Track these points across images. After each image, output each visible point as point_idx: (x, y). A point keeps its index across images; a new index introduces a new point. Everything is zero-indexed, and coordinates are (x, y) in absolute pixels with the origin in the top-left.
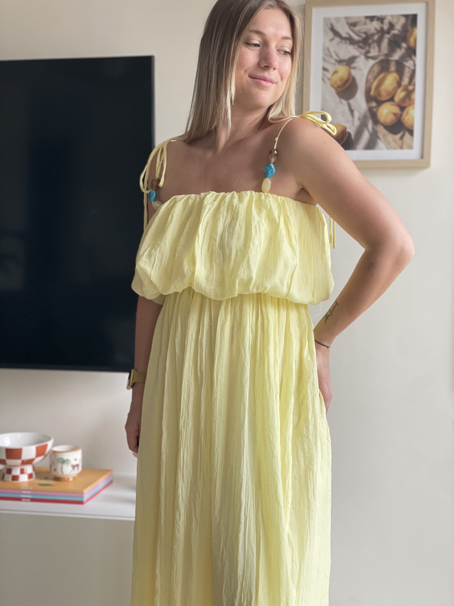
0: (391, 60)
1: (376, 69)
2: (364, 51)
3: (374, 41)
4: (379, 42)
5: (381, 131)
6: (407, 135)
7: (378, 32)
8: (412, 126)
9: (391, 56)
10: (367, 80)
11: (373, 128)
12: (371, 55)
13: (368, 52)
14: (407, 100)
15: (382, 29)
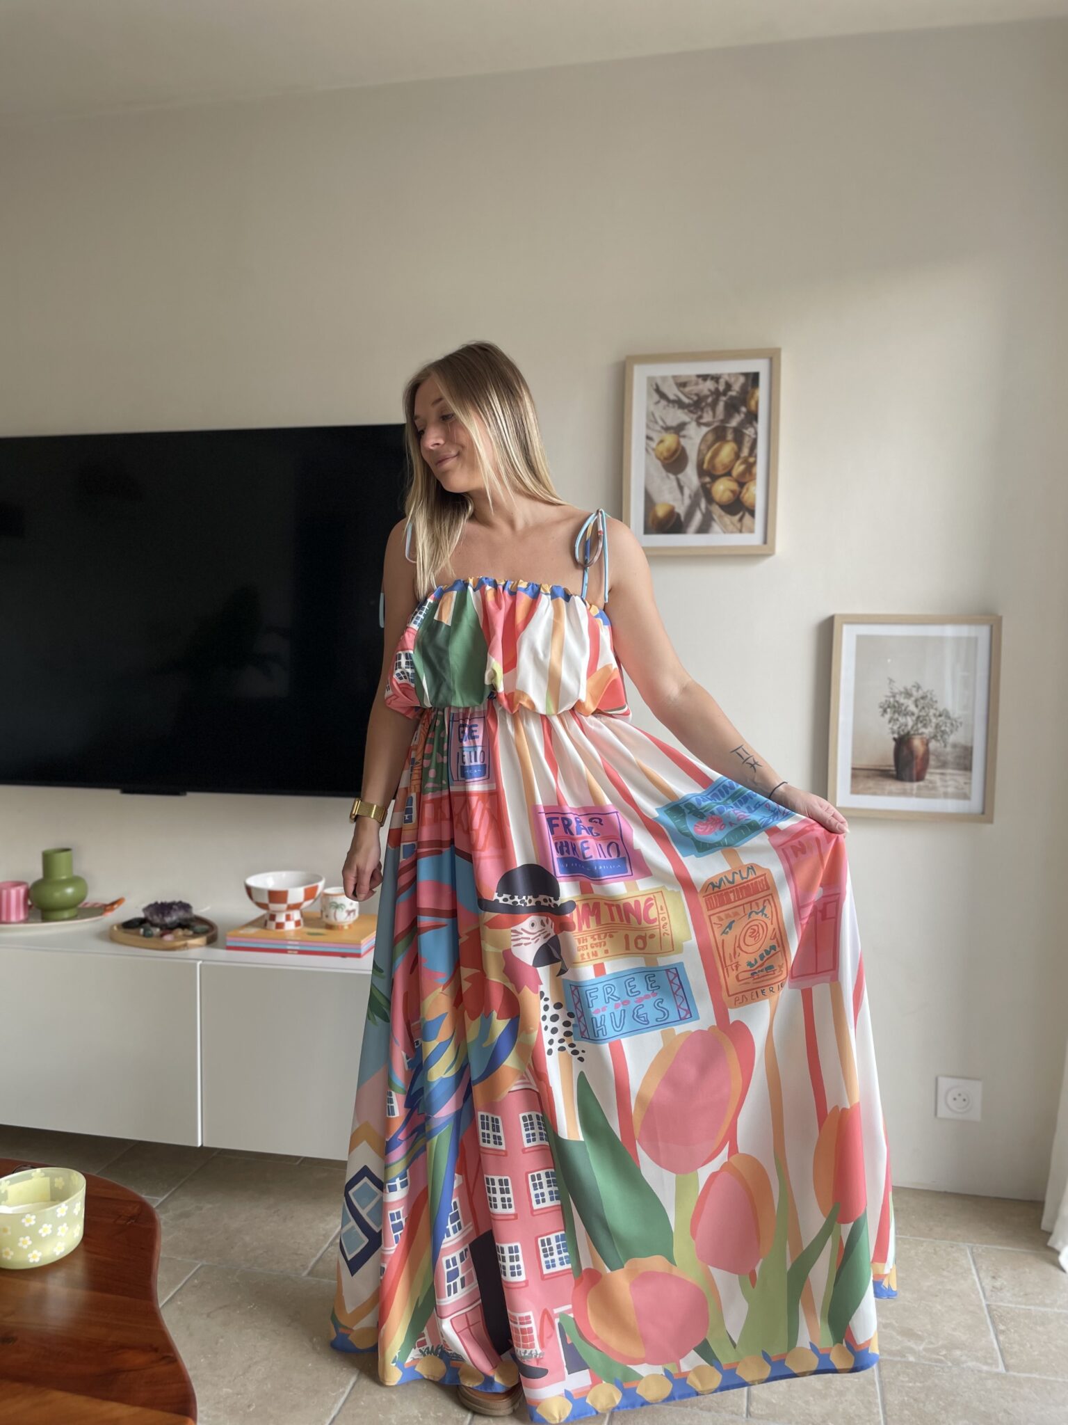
0: (728, 427)
1: (710, 438)
2: (695, 416)
3: (707, 405)
4: (714, 406)
5: (716, 510)
6: (747, 517)
7: (712, 393)
8: (754, 506)
9: (728, 422)
10: (700, 451)
11: (707, 508)
12: (704, 420)
13: (701, 417)
14: (747, 475)
15: (717, 389)
